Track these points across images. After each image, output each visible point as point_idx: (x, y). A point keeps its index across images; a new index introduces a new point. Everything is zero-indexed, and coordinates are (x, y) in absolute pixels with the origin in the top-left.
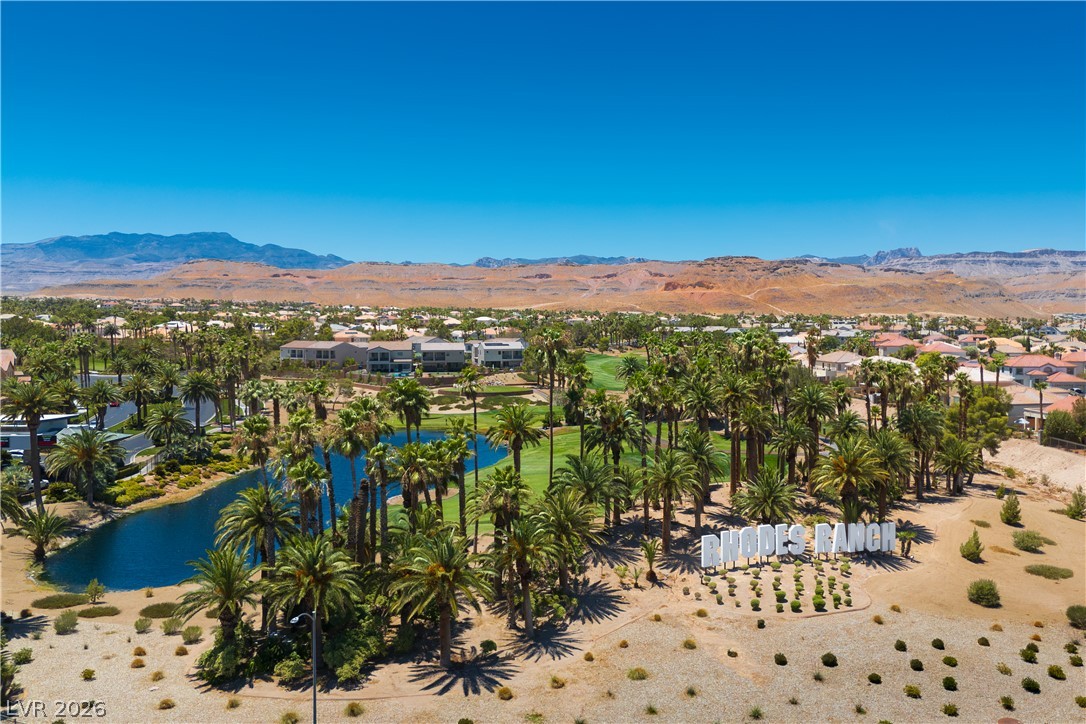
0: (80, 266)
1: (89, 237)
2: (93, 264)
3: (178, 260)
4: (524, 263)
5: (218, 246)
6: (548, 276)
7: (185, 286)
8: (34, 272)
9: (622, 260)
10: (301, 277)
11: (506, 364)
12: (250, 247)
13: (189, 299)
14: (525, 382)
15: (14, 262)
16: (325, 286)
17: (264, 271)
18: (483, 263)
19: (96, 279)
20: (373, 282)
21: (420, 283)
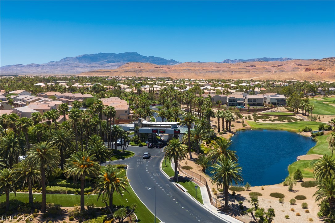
0: (90, 65)
1: (92, 54)
2: (94, 64)
3: (120, 62)
4: (244, 61)
5: (133, 57)
6: (255, 66)
7: (127, 71)
8: (76, 67)
9: (281, 59)
10: (165, 68)
11: (278, 103)
12: (144, 57)
13: (134, 77)
14: (288, 111)
15: (70, 64)
16: (173, 71)
17: (152, 66)
18: (226, 61)
19: (95, 69)
20: (190, 69)
21: (207, 70)
